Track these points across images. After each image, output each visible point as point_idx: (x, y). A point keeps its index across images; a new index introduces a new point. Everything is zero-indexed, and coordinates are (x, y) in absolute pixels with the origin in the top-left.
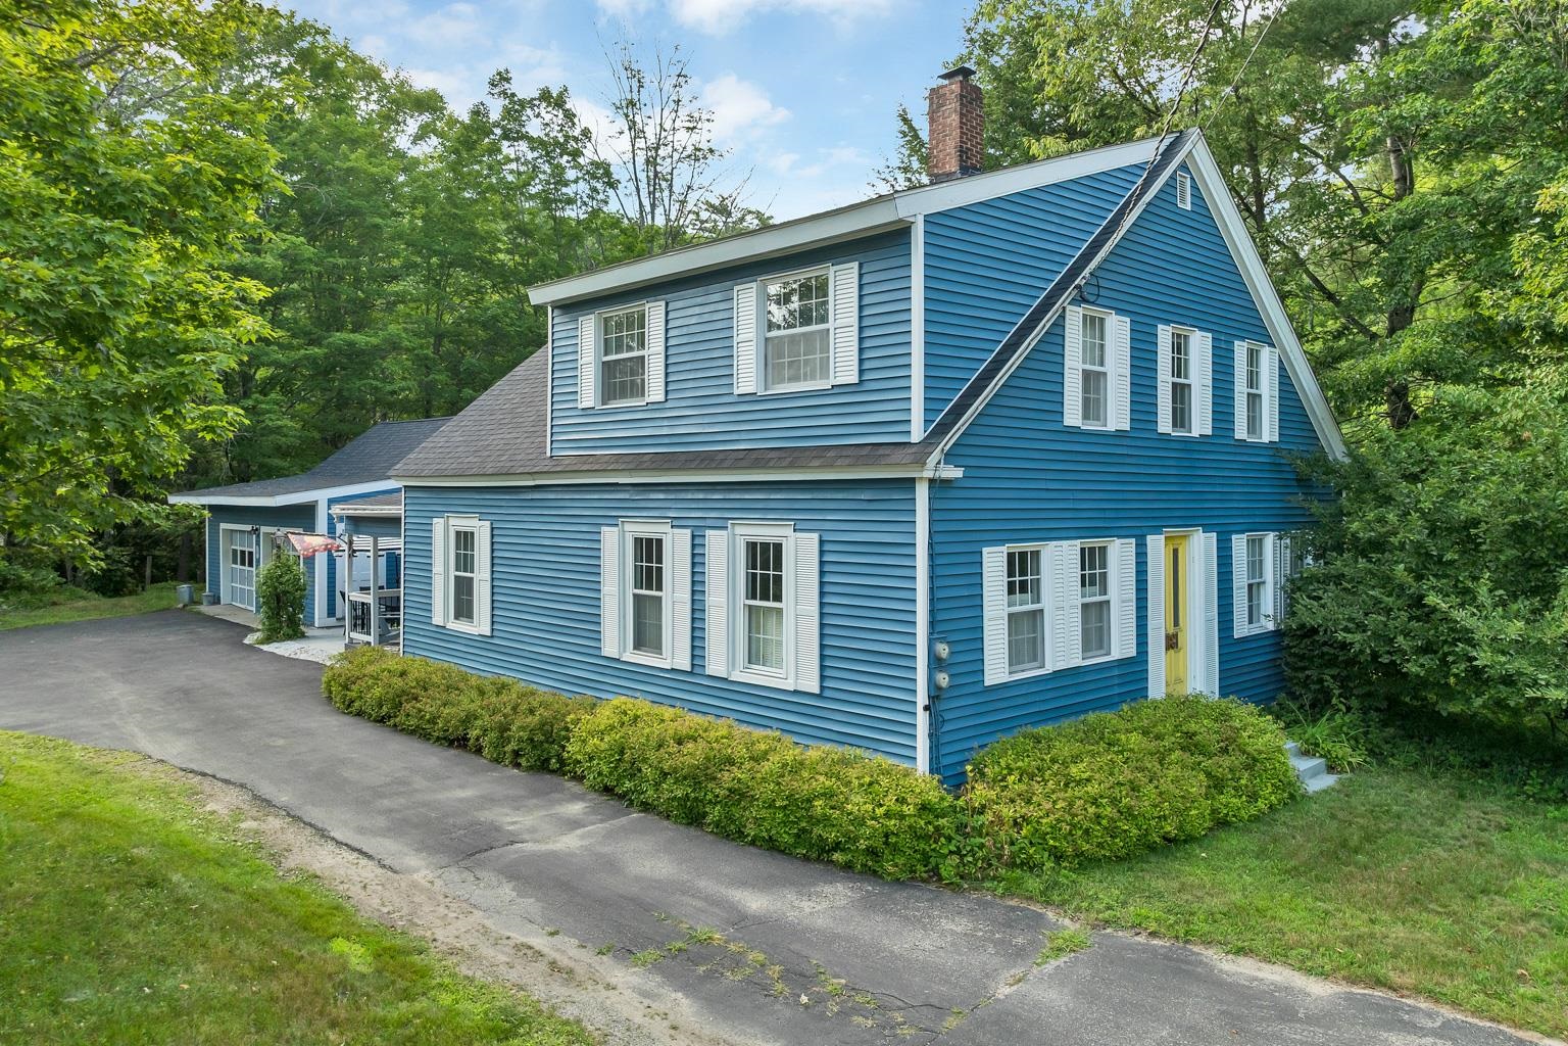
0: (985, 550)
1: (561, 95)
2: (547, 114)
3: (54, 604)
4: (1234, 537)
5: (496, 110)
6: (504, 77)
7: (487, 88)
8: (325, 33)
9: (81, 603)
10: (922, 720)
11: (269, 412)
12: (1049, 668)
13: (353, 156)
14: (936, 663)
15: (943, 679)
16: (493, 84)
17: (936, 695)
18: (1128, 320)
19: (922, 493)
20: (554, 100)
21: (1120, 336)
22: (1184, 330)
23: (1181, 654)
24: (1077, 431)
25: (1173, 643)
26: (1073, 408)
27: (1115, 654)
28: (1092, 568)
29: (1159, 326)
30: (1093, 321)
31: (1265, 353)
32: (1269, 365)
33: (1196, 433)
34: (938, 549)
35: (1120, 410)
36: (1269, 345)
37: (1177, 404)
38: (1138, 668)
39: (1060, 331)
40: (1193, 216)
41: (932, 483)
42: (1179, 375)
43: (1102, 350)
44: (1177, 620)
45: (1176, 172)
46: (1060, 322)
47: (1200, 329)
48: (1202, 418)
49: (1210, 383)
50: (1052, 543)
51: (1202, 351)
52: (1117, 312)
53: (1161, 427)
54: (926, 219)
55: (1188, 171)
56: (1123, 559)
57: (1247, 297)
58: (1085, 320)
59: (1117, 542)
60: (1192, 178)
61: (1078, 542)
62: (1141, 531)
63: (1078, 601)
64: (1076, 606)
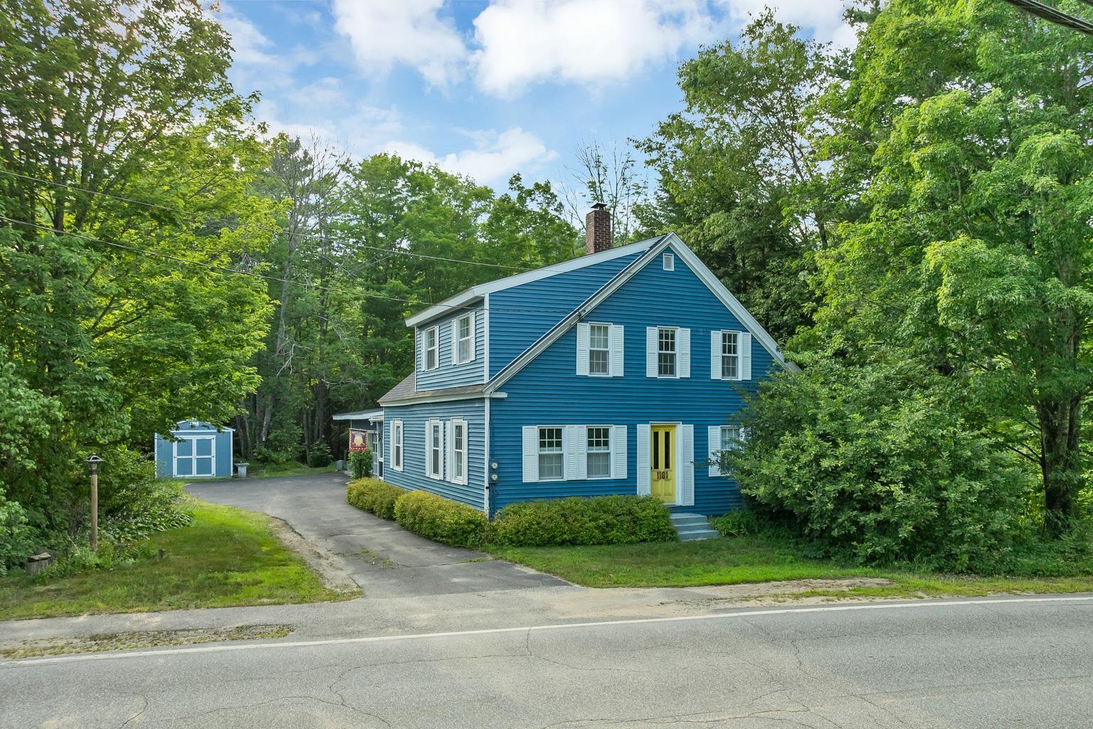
0: (523, 427)
1: (546, 185)
2: (539, 197)
3: (286, 469)
4: (709, 427)
5: (514, 195)
6: (518, 178)
7: (508, 185)
8: (420, 166)
9: (298, 470)
10: (486, 493)
11: (382, 372)
12: (565, 479)
13: (427, 235)
14: (492, 471)
15: (495, 477)
16: (511, 183)
17: (492, 484)
18: (623, 326)
19: (487, 404)
20: (545, 189)
21: (616, 334)
22: (670, 328)
23: (671, 482)
24: (585, 378)
25: (663, 476)
26: (583, 367)
27: (613, 477)
28: (598, 438)
29: (648, 328)
30: (599, 328)
31: (740, 335)
32: (743, 341)
33: (678, 377)
34: (495, 426)
35: (616, 367)
36: (743, 331)
37: (667, 363)
38: (629, 484)
39: (574, 334)
40: (677, 273)
41: (492, 400)
42: (667, 349)
43: (606, 341)
44: (667, 466)
45: (661, 254)
46: (573, 330)
47: (681, 327)
48: (683, 369)
49: (689, 352)
50: (567, 426)
51: (683, 337)
52: (615, 323)
53: (649, 375)
54: (491, 295)
55: (672, 252)
56: (618, 434)
57: (722, 308)
58: (593, 328)
59: (614, 427)
60: (675, 255)
61: (584, 426)
62: (633, 423)
63: (583, 451)
64: (582, 454)
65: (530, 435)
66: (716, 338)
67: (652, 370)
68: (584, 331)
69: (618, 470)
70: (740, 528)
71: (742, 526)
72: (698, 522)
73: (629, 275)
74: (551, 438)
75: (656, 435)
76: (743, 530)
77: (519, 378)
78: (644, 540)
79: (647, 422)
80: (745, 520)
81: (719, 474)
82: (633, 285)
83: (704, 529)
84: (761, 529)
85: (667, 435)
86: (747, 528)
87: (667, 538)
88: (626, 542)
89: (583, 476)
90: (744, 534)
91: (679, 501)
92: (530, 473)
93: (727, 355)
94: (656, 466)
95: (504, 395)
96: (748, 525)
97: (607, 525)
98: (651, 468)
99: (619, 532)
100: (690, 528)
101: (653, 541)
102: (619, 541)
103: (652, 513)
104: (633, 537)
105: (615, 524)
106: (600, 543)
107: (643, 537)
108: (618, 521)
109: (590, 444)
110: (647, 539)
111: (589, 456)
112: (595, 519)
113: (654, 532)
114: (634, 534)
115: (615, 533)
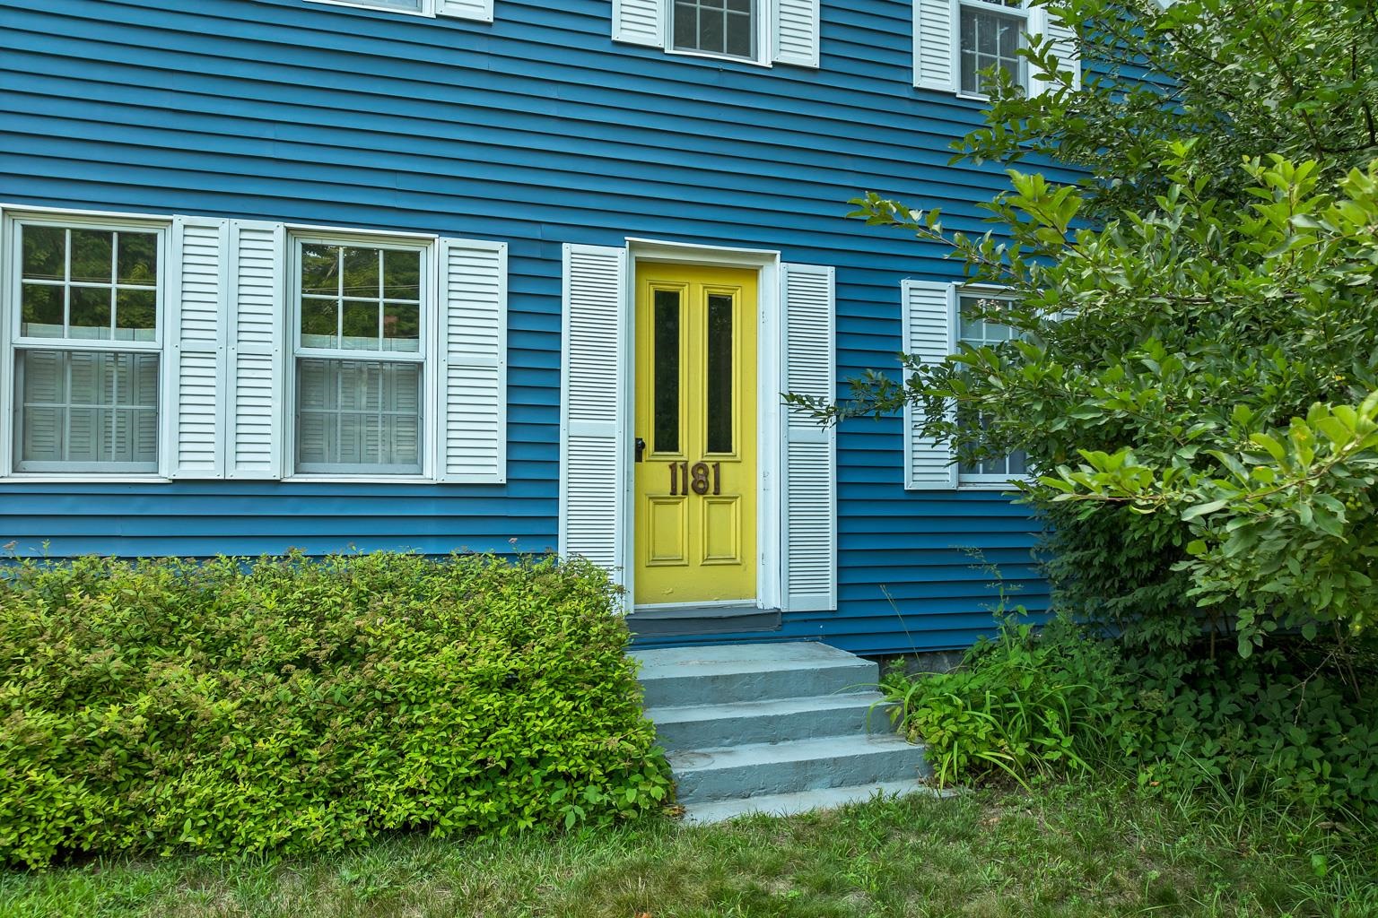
12: (168, 470)
23: (734, 508)
25: (701, 483)
27: (433, 472)
28: (357, 293)
33: (763, 60)
44: (720, 438)
50: (180, 220)
53: (624, 33)
56: (462, 279)
59: (441, 243)
61: (278, 228)
62: (536, 233)
63: (275, 347)
64: (267, 357)
69: (460, 443)
70: (1038, 728)
71: (1051, 719)
74: (95, 276)
75: (667, 306)
76: (1059, 745)
78: (410, 832)
79: (611, 236)
80: (1059, 688)
81: (948, 479)
83: (854, 728)
84: (1152, 747)
85: (720, 310)
86: (1074, 730)
88: (276, 850)
89: (264, 460)
90: (1061, 767)
91: (770, 596)
94: (667, 436)
96: (1079, 712)
97: (167, 729)
98: (640, 447)
99: (230, 777)
100: (771, 731)
101: (471, 831)
102: (227, 838)
103: (491, 656)
104: (312, 817)
105: (223, 727)
106: (68, 857)
107: (403, 809)
108: (252, 706)
109: (316, 319)
110: (426, 827)
111: (307, 374)
112: (89, 690)
113: (485, 777)
114: (340, 790)
115: (199, 784)
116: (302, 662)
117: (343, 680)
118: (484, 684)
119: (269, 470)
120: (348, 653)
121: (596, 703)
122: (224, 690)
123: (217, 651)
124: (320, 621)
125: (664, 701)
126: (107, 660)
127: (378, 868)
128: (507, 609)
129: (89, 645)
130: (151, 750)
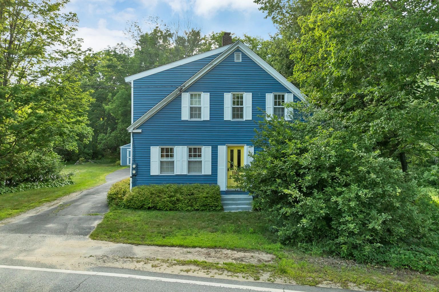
0: (151, 147)
10: (131, 179)
12: (175, 174)
14: (133, 169)
15: (135, 172)
17: (134, 175)
18: (209, 93)
19: (132, 135)
21: (205, 99)
22: (240, 93)
24: (187, 121)
26: (185, 116)
27: (203, 173)
28: (195, 153)
29: (225, 94)
30: (196, 95)
31: (286, 95)
32: (288, 98)
33: (244, 120)
34: (136, 146)
35: (205, 116)
36: (288, 93)
37: (238, 112)
38: (213, 177)
39: (180, 99)
40: (243, 63)
41: (134, 133)
42: (238, 105)
43: (200, 101)
45: (234, 53)
46: (180, 97)
47: (246, 92)
48: (248, 115)
49: (251, 106)
50: (176, 146)
51: (248, 98)
52: (204, 92)
53: (225, 119)
54: (134, 81)
55: (240, 51)
56: (206, 151)
57: (274, 80)
58: (192, 95)
59: (204, 147)
60: (242, 53)
61: (186, 146)
62: (215, 145)
63: (186, 160)
64: (185, 161)
65: (155, 152)
66: (270, 98)
67: (228, 116)
68: (186, 98)
69: (206, 170)
72: (246, 200)
73: (211, 66)
74: (167, 153)
75: (232, 152)
77: (148, 122)
78: (197, 210)
79: (224, 144)
82: (215, 71)
83: (247, 205)
85: (239, 151)
87: (211, 209)
88: (186, 210)
89: (185, 172)
92: (155, 170)
93: (277, 106)
94: (232, 168)
95: (140, 131)
97: (178, 200)
98: (228, 170)
99: (183, 204)
100: (237, 204)
101: (202, 210)
102: (182, 209)
103: (205, 195)
104: (189, 208)
105: (182, 200)
106: (170, 210)
107: (197, 208)
108: (184, 198)
109: (190, 156)
110: (199, 209)
111: (189, 162)
112: (171, 196)
113: (204, 206)
114: (192, 206)
115: (180, 205)
116: (189, 195)
117: (192, 196)
118: (204, 197)
119: (185, 173)
120: (192, 194)
121: (215, 200)
122: (182, 197)
123: (181, 193)
124: (190, 191)
125: (226, 201)
126: (173, 194)
127: (194, 212)
128: (207, 190)
129: (171, 192)
130: (176, 202)
